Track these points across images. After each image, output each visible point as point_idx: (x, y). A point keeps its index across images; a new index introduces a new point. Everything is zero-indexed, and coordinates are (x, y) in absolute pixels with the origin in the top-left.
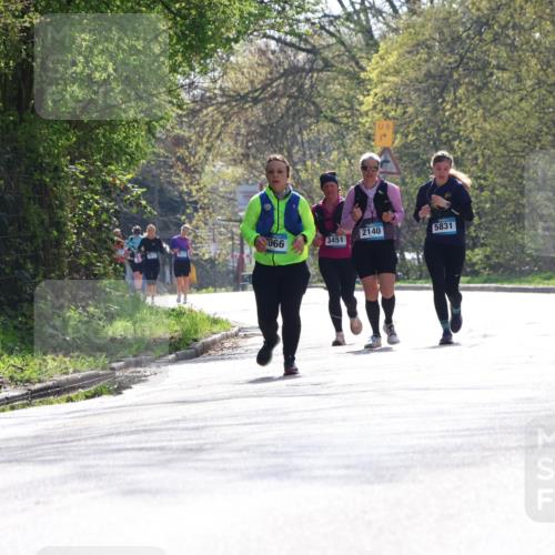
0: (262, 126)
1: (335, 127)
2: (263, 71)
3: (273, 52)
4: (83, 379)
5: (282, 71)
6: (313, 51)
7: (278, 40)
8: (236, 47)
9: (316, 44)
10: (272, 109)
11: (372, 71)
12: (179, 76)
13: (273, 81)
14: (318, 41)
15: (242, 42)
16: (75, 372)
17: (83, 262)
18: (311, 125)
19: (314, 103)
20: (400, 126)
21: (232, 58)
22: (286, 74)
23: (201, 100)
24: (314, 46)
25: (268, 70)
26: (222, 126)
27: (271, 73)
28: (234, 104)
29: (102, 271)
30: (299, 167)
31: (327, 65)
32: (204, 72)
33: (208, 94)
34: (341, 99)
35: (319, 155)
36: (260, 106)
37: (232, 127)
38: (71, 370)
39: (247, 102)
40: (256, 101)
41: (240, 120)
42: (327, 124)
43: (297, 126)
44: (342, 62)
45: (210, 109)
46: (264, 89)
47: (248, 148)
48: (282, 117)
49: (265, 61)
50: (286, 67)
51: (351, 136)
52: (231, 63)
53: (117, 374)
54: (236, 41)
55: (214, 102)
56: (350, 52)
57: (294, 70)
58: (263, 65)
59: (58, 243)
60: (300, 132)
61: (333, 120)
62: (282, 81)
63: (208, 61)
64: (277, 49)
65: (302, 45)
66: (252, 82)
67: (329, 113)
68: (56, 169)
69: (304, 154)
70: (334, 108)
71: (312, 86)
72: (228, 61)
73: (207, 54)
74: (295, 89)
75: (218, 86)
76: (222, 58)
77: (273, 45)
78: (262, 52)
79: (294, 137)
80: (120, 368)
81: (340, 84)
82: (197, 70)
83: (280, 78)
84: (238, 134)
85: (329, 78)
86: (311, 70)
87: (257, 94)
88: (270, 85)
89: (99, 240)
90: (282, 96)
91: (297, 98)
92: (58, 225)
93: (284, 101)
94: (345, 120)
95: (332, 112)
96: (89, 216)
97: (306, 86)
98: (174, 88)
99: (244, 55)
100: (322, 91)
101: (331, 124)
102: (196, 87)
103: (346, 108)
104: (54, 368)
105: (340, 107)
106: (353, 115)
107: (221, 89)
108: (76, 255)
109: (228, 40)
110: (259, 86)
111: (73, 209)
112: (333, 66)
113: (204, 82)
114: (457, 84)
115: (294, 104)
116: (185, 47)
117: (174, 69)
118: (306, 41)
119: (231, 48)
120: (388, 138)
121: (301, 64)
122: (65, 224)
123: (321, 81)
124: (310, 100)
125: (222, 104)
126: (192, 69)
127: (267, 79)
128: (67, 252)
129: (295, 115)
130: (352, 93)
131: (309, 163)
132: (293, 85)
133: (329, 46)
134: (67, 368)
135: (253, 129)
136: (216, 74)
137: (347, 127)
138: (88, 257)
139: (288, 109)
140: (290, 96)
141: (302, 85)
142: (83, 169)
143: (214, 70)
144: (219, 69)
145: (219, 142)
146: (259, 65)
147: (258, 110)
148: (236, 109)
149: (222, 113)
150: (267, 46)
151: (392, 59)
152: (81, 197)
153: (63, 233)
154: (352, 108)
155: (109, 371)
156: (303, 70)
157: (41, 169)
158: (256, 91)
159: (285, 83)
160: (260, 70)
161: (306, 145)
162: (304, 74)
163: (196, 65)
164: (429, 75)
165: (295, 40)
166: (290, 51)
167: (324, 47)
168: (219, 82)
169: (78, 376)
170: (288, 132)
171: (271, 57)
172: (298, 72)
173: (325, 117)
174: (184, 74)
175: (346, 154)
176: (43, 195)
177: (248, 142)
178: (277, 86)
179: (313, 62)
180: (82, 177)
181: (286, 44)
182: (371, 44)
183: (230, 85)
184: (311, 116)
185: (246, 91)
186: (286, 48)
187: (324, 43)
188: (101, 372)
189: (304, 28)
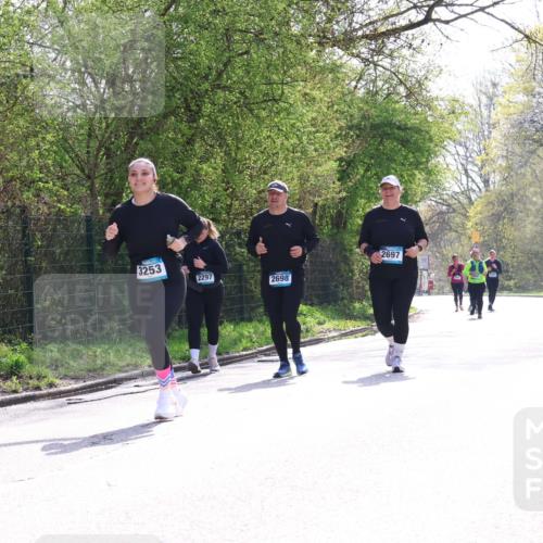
1: (457, 234)
4: (360, 329)
6: (449, 205)
7: (435, 201)
11: (471, 212)
13: (433, 217)
14: (450, 202)
16: (358, 327)
18: (448, 233)
19: (449, 225)
20: (482, 233)
22: (438, 214)
27: (433, 214)
31: (454, 211)
34: (459, 223)
35: (451, 245)
42: (454, 233)
43: (442, 234)
44: (460, 209)
49: (430, 209)
50: (438, 211)
51: (463, 237)
56: (463, 206)
57: (441, 213)
59: (351, 278)
60: (444, 236)
61: (456, 231)
64: (435, 205)
67: (455, 229)
68: (351, 250)
69: (445, 245)
70: (457, 227)
71: (448, 219)
74: (442, 220)
77: (434, 203)
79: (441, 238)
81: (459, 218)
83: (436, 216)
85: (455, 216)
86: (448, 213)
91: (442, 223)
92: (352, 271)
93: (438, 224)
94: (461, 232)
97: (446, 219)
100: (452, 221)
103: (461, 227)
104: (351, 325)
105: (459, 226)
106: (464, 229)
111: (357, 265)
112: (456, 211)
114: (504, 218)
115: (442, 226)
120: (477, 238)
123: (452, 216)
124: (447, 224)
128: (355, 282)
129: (442, 229)
130: (463, 221)
131: (447, 248)
132: (441, 218)
133: (455, 204)
134: (355, 325)
137: (461, 234)
138: (362, 283)
139: (439, 227)
140: (440, 223)
150: (431, 204)
151: (479, 208)
153: (354, 275)
154: (463, 227)
156: (445, 212)
157: (345, 250)
159: (438, 218)
161: (446, 241)
162: (445, 214)
164: (493, 214)
165: (442, 201)
166: (440, 206)
167: (453, 204)
170: (439, 236)
171: (433, 208)
172: (443, 213)
173: (453, 230)
175: (461, 245)
176: (346, 260)
178: (435, 219)
179: (448, 209)
181: (438, 203)
182: (471, 202)
184: (448, 230)
187: (453, 202)
188: (368, 327)
189: (445, 197)
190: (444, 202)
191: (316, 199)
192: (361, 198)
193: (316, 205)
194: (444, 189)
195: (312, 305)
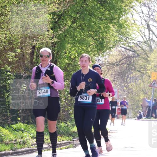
0: (119, 72)
1: (140, 74)
2: (120, 57)
3: (123, 51)
4: (65, 143)
5: (125, 57)
6: (134, 51)
7: (124, 48)
8: (112, 49)
9: (136, 50)
10: (122, 68)
11: (151, 57)
12: (96, 57)
13: (122, 59)
14: (136, 49)
15: (114, 48)
16: (63, 141)
17: (66, 110)
18: (133, 72)
19: (134, 66)
21: (111, 53)
22: (126, 58)
23: (102, 64)
24: (135, 50)
25: (121, 56)
26: (108, 72)
27: (122, 57)
28: (111, 66)
29: (72, 112)
30: (129, 84)
31: (138, 56)
32: (103, 56)
33: (104, 63)
34: (142, 65)
35: (135, 81)
36: (118, 66)
37: (110, 72)
38: (61, 141)
39: (115, 65)
40: (117, 65)
41: (112, 70)
42: (137, 73)
43: (129, 73)
44: (143, 55)
45: (104, 67)
46: (120, 62)
47: (115, 78)
48: (125, 70)
49: (120, 54)
50: (127, 56)
51: (145, 76)
52: (111, 54)
53: (75, 142)
54: (112, 48)
55: (105, 65)
56: (145, 52)
57: (129, 57)
58: (120, 55)
60: (130, 74)
61: (139, 71)
62: (125, 60)
63: (104, 53)
64: (124, 50)
65: (131, 50)
66: (116, 60)
67: (138, 69)
69: (131, 81)
70: (140, 68)
71: (134, 61)
72: (110, 53)
73: (104, 51)
74: (129, 62)
75: (107, 60)
76: (108, 53)
77: (123, 49)
78: (120, 51)
79: (128, 76)
80: (76, 141)
81: (142, 61)
82: (101, 56)
83: (124, 59)
84: (112, 74)
85: (139, 59)
86: (134, 57)
87: (118, 63)
88: (122, 61)
89: (71, 103)
90: (125, 64)
91: (129, 65)
93: (125, 65)
94: (143, 72)
95: (139, 69)
96: (68, 96)
97: (132, 61)
98: (94, 60)
99: (115, 52)
100: (137, 63)
101: (139, 72)
102: (100, 61)
103: (143, 68)
105: (142, 68)
106: (145, 70)
107: (107, 61)
108: (64, 107)
109: (110, 48)
110: (118, 61)
111: (64, 94)
112: (140, 56)
113: (102, 59)
115: (129, 66)
116: (98, 49)
117: (94, 55)
118: (132, 48)
119: (111, 50)
120: (155, 77)
121: (131, 55)
122: (61, 99)
123: (136, 60)
124: (133, 65)
125: (108, 65)
126: (99, 55)
127: (121, 59)
128: (62, 107)
129: (128, 69)
130: (145, 64)
131: (132, 83)
132: (128, 61)
133: (139, 50)
134: (60, 140)
135: (116, 73)
136: (106, 57)
137: (143, 74)
138: (67, 108)
139: (127, 68)
140: (127, 64)
141: (131, 61)
142: (67, 83)
143: (105, 56)
144: (107, 56)
145: (106, 76)
146: (119, 55)
147: (118, 68)
148: (111, 67)
149: (108, 68)
150: (121, 50)
152: (66, 91)
153: (61, 101)
154: (145, 68)
155: (73, 141)
156: (131, 57)
158: (118, 62)
159: (126, 60)
160: (119, 56)
161: (131, 78)
162: (131, 58)
163: (101, 54)
165: (129, 48)
166: (128, 51)
167: (138, 51)
168: (107, 59)
169: (64, 142)
170: (126, 74)
171: (122, 53)
172: (130, 57)
173: (137, 70)
174: (97, 57)
175: (143, 81)
177: (115, 77)
178: (124, 61)
179: (134, 54)
180: (67, 85)
181: (126, 49)
182: (151, 50)
183: (110, 60)
184: (133, 70)
185: (115, 62)
186: (127, 50)
187: (137, 49)
188: (70, 141)
189: (132, 45)
190: (131, 49)
191: (34, 43)
192: (69, 43)
193: (34, 47)
194: (131, 39)
195: (28, 123)
